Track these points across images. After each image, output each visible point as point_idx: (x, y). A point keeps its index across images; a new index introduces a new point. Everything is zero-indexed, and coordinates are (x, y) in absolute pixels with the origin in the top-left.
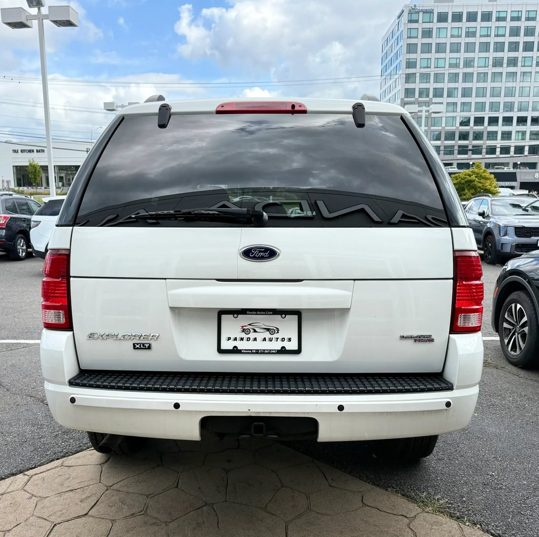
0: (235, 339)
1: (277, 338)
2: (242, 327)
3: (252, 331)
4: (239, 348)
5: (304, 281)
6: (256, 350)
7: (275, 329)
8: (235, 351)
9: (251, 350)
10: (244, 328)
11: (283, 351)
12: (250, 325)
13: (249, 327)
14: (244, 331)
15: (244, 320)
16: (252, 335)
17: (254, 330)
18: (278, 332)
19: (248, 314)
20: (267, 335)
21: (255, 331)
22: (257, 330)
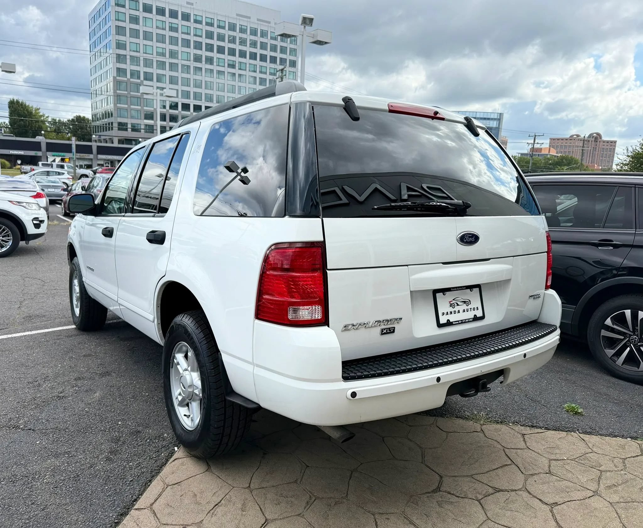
0: (447, 314)
1: (471, 309)
2: (450, 302)
3: (456, 304)
4: (451, 321)
5: (491, 260)
6: (461, 321)
7: (468, 301)
8: (449, 323)
9: (458, 321)
10: (451, 303)
11: (476, 319)
12: (454, 300)
13: (454, 301)
14: (451, 305)
15: (450, 296)
16: (457, 308)
17: (457, 303)
18: (470, 304)
19: (452, 291)
20: (464, 307)
21: (458, 305)
22: (459, 303)
